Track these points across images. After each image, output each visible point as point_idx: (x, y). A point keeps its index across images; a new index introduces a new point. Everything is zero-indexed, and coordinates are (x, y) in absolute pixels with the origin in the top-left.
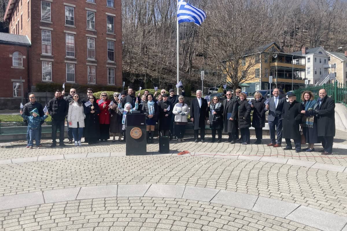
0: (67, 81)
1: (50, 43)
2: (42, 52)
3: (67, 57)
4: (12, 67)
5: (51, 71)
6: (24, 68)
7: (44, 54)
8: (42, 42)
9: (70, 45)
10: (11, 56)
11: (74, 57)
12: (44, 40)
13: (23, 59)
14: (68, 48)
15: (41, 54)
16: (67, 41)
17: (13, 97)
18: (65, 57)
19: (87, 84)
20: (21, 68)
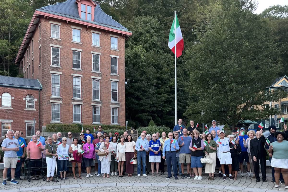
0: (73, 121)
1: (59, 87)
2: (51, 95)
3: (74, 98)
4: (25, 109)
5: (60, 112)
6: (36, 110)
7: (53, 96)
8: (52, 85)
9: (77, 87)
10: (24, 99)
11: (80, 99)
12: (54, 83)
13: (35, 101)
14: (75, 90)
15: (51, 96)
16: (74, 83)
17: (25, 137)
18: (72, 99)
19: (92, 124)
20: (33, 110)
